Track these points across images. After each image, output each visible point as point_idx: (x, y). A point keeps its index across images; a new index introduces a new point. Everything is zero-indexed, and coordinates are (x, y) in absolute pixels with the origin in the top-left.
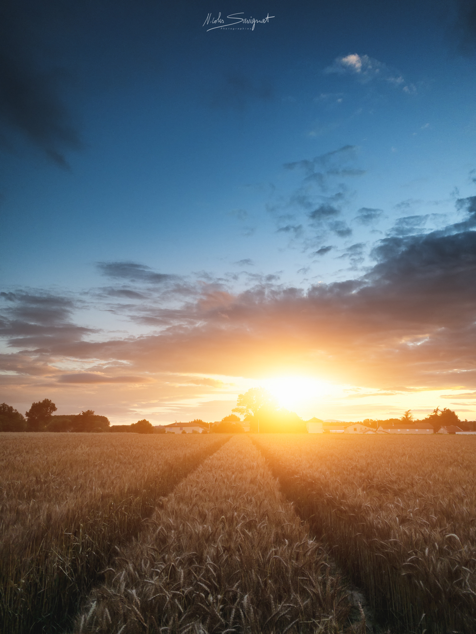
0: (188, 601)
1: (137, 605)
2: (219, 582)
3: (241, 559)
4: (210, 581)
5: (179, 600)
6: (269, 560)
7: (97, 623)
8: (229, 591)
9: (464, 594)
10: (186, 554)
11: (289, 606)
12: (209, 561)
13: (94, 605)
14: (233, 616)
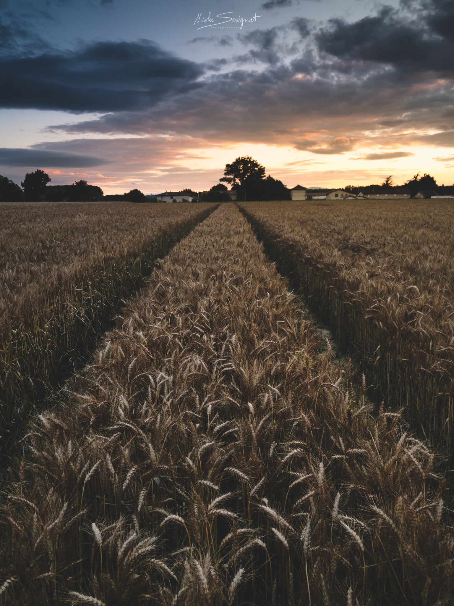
0: (187, 339)
1: (144, 343)
2: (211, 326)
3: (230, 309)
4: (204, 325)
5: (179, 339)
6: (253, 309)
7: (113, 357)
8: (220, 333)
9: (415, 332)
10: (183, 305)
11: (270, 343)
12: (203, 310)
13: (109, 344)
14: (223, 350)
